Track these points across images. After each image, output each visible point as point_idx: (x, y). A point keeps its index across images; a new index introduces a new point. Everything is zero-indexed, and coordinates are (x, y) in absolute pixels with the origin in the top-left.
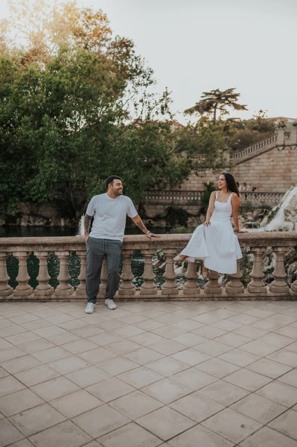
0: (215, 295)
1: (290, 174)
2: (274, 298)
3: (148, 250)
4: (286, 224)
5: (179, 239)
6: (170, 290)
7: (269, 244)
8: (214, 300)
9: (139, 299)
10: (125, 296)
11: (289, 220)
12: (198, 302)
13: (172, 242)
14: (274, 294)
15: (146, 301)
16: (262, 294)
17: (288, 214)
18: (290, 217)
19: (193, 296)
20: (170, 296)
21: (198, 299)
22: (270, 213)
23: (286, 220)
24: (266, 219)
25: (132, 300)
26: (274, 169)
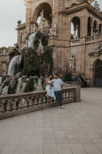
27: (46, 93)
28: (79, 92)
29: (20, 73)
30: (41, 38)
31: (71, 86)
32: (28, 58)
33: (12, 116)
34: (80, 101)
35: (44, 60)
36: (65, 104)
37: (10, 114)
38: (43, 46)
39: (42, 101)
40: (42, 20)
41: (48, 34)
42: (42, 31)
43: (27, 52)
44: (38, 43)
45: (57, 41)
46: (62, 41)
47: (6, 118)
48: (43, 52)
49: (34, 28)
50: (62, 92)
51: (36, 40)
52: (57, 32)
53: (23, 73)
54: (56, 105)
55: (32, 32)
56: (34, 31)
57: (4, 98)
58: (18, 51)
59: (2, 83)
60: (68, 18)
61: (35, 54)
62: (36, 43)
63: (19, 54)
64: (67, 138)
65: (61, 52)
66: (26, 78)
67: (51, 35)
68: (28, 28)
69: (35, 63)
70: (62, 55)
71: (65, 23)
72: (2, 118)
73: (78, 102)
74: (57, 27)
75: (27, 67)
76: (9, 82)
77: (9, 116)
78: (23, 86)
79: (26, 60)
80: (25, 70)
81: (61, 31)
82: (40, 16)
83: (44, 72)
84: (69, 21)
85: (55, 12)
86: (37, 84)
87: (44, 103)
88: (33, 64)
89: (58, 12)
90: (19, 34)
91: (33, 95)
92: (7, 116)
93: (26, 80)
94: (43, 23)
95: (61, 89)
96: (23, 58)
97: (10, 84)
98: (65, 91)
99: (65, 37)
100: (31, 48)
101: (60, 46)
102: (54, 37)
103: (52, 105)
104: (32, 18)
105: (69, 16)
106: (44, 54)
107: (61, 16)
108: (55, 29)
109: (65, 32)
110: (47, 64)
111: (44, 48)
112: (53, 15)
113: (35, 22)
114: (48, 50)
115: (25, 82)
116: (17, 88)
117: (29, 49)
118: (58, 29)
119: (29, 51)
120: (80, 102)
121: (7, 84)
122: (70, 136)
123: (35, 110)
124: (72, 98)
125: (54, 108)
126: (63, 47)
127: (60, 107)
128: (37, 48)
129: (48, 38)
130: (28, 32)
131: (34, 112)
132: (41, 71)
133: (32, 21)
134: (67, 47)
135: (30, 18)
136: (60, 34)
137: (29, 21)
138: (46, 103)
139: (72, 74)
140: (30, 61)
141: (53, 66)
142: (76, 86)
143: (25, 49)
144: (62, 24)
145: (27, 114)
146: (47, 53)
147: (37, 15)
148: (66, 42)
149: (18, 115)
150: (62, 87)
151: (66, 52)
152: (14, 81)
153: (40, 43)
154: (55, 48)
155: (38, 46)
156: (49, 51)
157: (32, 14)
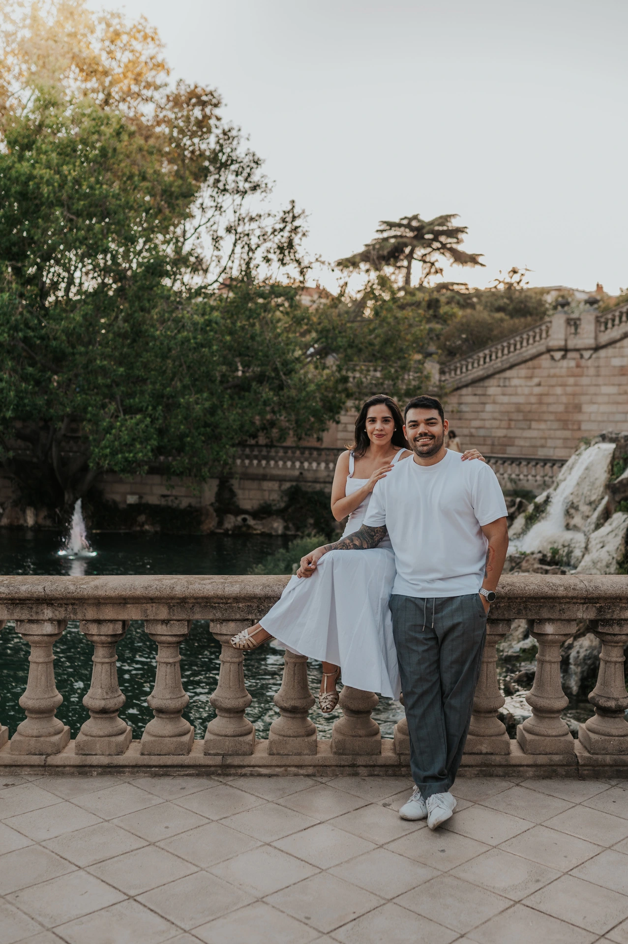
0: (361, 761)
1: (579, 417)
2: (530, 772)
3: (165, 622)
4: (569, 535)
5: (258, 591)
6: (228, 743)
7: (519, 612)
8: (356, 774)
9: (136, 769)
10: (94, 760)
11: (576, 528)
12: (310, 782)
13: (237, 599)
14: (528, 759)
15: (155, 775)
16: (498, 759)
17: (572, 511)
18: (577, 520)
19: (296, 760)
20: (229, 761)
21: (310, 770)
22: (531, 508)
23: (568, 527)
24: (520, 521)
25: (112, 770)
26: (540, 403)
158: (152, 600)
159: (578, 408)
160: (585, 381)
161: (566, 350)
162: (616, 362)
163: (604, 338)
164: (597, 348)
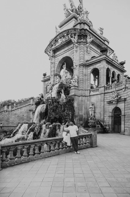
22: (13, 132)
27: (63, 139)
28: (95, 138)
29: (44, 120)
30: (64, 88)
31: (88, 132)
32: (51, 107)
33: (28, 162)
34: (97, 146)
35: (66, 108)
36: (81, 149)
37: (27, 159)
38: (65, 96)
39: (59, 146)
40: (65, 73)
41: (70, 85)
42: (65, 82)
43: (51, 101)
44: (61, 93)
45: (78, 91)
46: (82, 91)
47: (22, 163)
48: (65, 101)
49: (58, 80)
50: (79, 138)
51: (59, 90)
52: (78, 83)
53: (47, 120)
54: (72, 150)
55: (56, 83)
56: (58, 82)
57: (20, 144)
58: (43, 100)
59: (28, 129)
60: (88, 70)
61: (58, 102)
62: (59, 93)
63: (44, 103)
64: (76, 186)
65: (82, 101)
66: (50, 124)
67: (73, 85)
68: (52, 80)
69: (58, 111)
70: (83, 103)
71: (85, 74)
72: (18, 163)
73: (94, 147)
74: (78, 78)
75: (51, 115)
76: (34, 128)
77: (25, 161)
78: (47, 132)
79: (50, 108)
80: (48, 117)
81: (82, 81)
82: (63, 68)
83: (66, 119)
84: (89, 73)
85: (77, 65)
86: (60, 130)
87: (61, 148)
88: (56, 112)
89: (78, 64)
90: (45, 85)
91: (50, 141)
92: (23, 162)
93: (50, 127)
94: (65, 75)
95: (77, 135)
96: (47, 106)
97: (35, 130)
98: (82, 137)
99: (85, 87)
100: (54, 98)
101: (81, 95)
102: (75, 87)
103: (68, 151)
104: (55, 71)
105: (89, 68)
106: (67, 103)
107: (82, 67)
108: (76, 80)
109: (86, 83)
110: (69, 112)
111: (66, 97)
112: (74, 67)
113: (59, 74)
114: (69, 99)
115: (48, 128)
116: (41, 134)
117: (53, 98)
118: (79, 80)
119: (52, 100)
120: (96, 148)
121: (32, 130)
122: (79, 184)
123: (51, 155)
124: (89, 144)
125: (70, 153)
126: (83, 96)
127: (76, 153)
128: (60, 98)
129: (70, 88)
130: (52, 83)
131: (51, 157)
132: (64, 118)
133: (55, 73)
134: (87, 96)
135: (54, 71)
136: (81, 84)
137: (53, 74)
138: (63, 149)
139: (89, 121)
140: (53, 109)
141: (74, 113)
142: (92, 133)
143: (49, 98)
144: (83, 75)
145: (43, 159)
146: (69, 101)
147: (60, 68)
148: (87, 91)
149: (35, 160)
150: (78, 134)
151: (86, 101)
152: (39, 127)
153: (62, 93)
154: (76, 97)
155: (61, 96)
156: (71, 100)
157: (56, 67)
158: (53, 140)
159: (9, 119)
160: (10, 115)
161: (7, 111)
162: (14, 113)
163: (12, 110)
164: (12, 111)
